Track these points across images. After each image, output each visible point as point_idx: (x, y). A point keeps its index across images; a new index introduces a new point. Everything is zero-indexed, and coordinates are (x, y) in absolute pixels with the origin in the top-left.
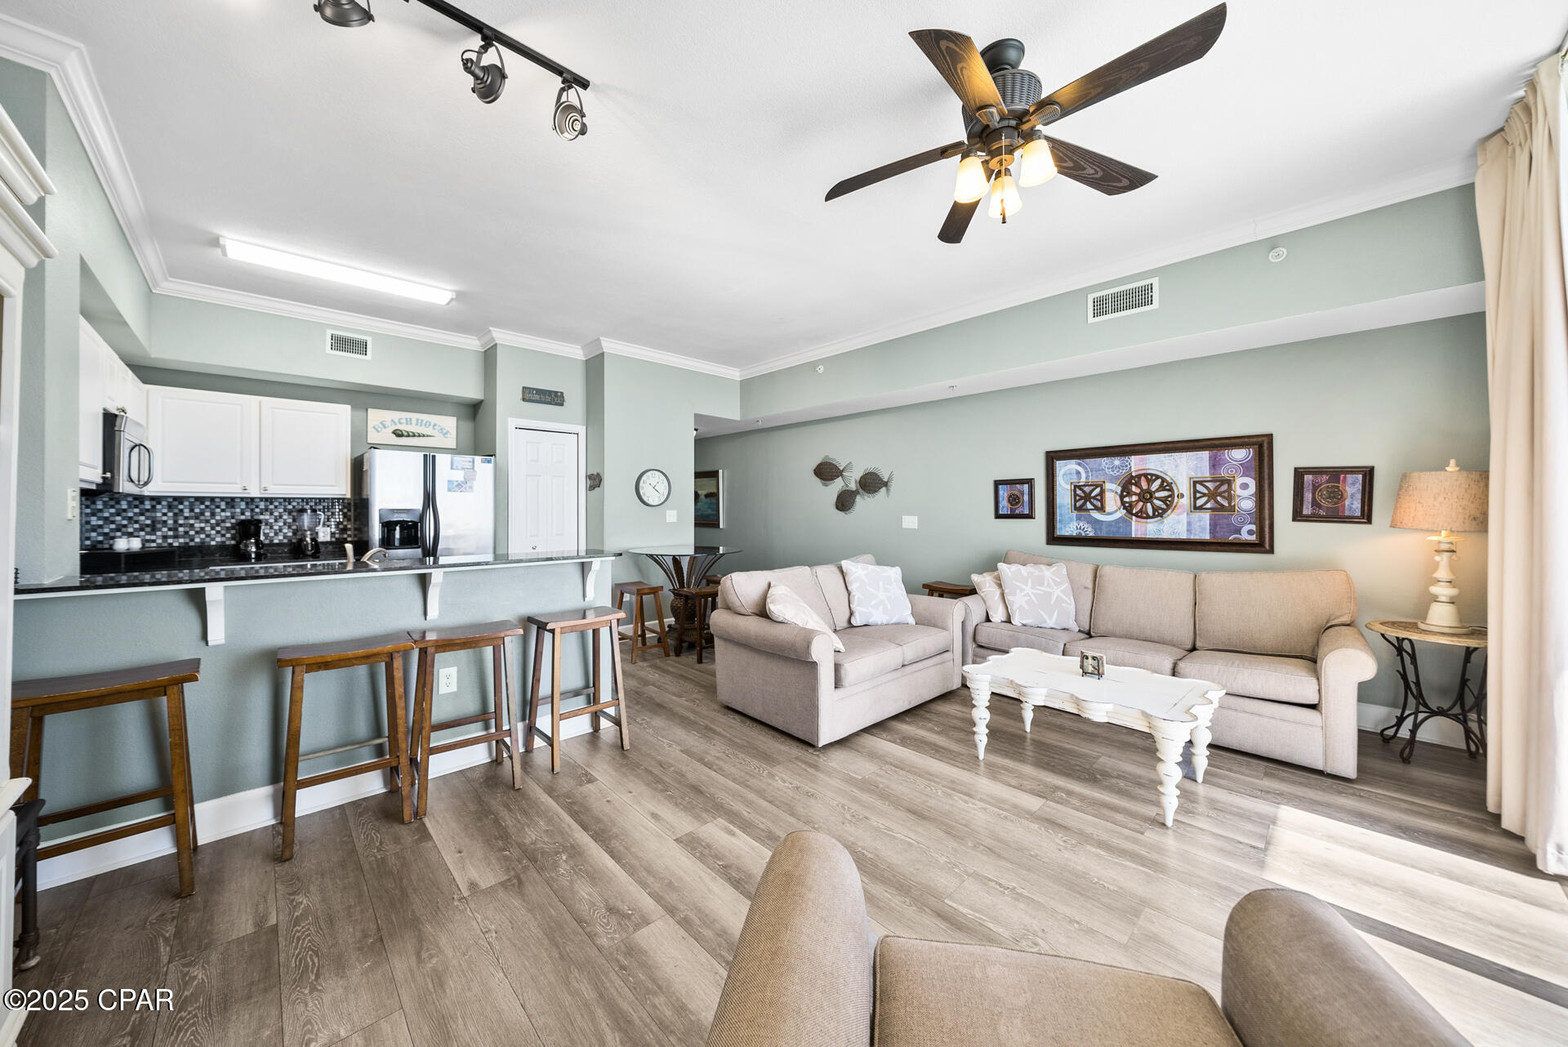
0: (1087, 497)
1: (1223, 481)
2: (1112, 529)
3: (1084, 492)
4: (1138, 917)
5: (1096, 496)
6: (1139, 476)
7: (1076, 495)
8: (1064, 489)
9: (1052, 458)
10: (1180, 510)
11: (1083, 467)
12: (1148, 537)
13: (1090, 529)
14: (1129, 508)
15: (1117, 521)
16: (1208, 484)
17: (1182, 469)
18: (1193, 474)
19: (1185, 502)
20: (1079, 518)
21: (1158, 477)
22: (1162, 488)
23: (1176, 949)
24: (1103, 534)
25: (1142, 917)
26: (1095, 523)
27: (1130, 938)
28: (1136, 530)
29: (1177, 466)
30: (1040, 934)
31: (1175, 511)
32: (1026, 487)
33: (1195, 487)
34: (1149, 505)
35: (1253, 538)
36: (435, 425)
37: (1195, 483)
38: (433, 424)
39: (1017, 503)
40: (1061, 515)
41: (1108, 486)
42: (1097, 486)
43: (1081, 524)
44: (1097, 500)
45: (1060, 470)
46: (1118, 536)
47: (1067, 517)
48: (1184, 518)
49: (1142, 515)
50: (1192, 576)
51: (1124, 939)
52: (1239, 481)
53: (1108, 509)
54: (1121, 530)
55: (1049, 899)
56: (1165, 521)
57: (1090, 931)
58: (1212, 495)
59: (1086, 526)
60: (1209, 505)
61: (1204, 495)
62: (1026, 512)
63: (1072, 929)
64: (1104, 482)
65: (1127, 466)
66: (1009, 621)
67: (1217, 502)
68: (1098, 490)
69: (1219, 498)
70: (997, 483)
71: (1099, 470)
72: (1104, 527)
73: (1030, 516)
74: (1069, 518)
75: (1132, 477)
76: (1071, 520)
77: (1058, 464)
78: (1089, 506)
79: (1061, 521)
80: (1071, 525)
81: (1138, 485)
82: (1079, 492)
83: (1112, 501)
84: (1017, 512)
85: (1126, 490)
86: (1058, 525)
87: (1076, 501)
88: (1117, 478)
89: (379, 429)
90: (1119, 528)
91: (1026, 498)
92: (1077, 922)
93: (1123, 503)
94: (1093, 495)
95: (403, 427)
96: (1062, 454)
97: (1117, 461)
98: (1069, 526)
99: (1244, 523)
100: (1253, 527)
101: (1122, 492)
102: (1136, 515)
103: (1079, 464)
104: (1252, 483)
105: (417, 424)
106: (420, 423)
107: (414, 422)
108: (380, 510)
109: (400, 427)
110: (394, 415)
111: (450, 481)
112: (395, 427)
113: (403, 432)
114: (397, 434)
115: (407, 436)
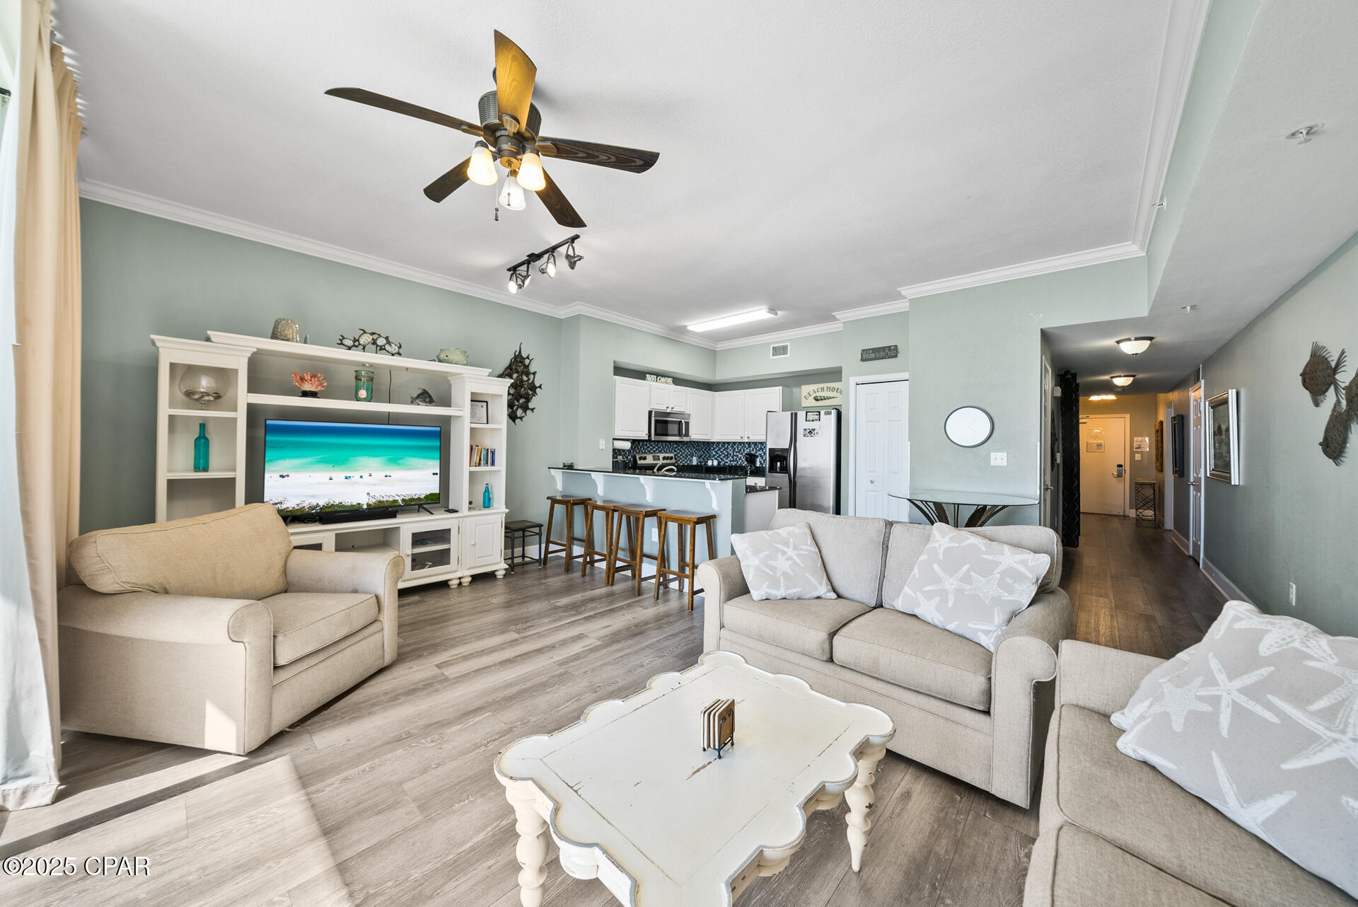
4: (419, 807)
23: (376, 814)
25: (416, 810)
27: (404, 791)
30: (439, 746)
36: (838, 389)
38: (836, 389)
51: (406, 786)
55: (466, 761)
57: (424, 771)
63: (434, 763)
89: (807, 398)
92: (436, 768)
95: (820, 394)
105: (827, 391)
106: (829, 389)
107: (825, 389)
108: (770, 449)
109: (818, 394)
110: (815, 387)
111: (805, 430)
112: (815, 395)
113: (819, 398)
114: (816, 399)
115: (821, 400)
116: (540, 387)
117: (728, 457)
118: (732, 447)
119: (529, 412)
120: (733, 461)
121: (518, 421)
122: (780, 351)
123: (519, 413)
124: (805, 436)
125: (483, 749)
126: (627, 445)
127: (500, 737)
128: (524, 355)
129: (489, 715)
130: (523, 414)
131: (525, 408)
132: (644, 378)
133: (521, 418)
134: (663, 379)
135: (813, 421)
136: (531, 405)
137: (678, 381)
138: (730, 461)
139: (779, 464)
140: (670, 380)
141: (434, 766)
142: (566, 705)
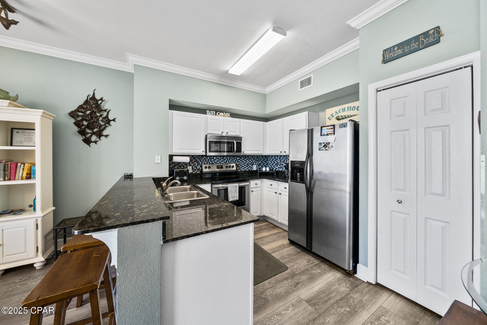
36: (358, 107)
38: (356, 107)
89: (331, 118)
105: (348, 110)
106: (350, 109)
107: (346, 109)
108: (291, 161)
109: (339, 115)
110: (337, 109)
111: (320, 144)
112: (337, 115)
113: (340, 117)
114: (338, 119)
115: (343, 119)
116: (114, 120)
117: (277, 165)
118: (280, 158)
119: (103, 138)
120: (280, 168)
121: (92, 144)
122: (306, 82)
123: (94, 138)
124: (320, 149)
126: (187, 160)
128: (98, 97)
130: (98, 139)
131: (99, 135)
132: (205, 113)
133: (96, 142)
134: (221, 114)
135: (327, 135)
136: (105, 133)
137: (234, 115)
138: (279, 168)
139: (298, 174)
140: (228, 114)
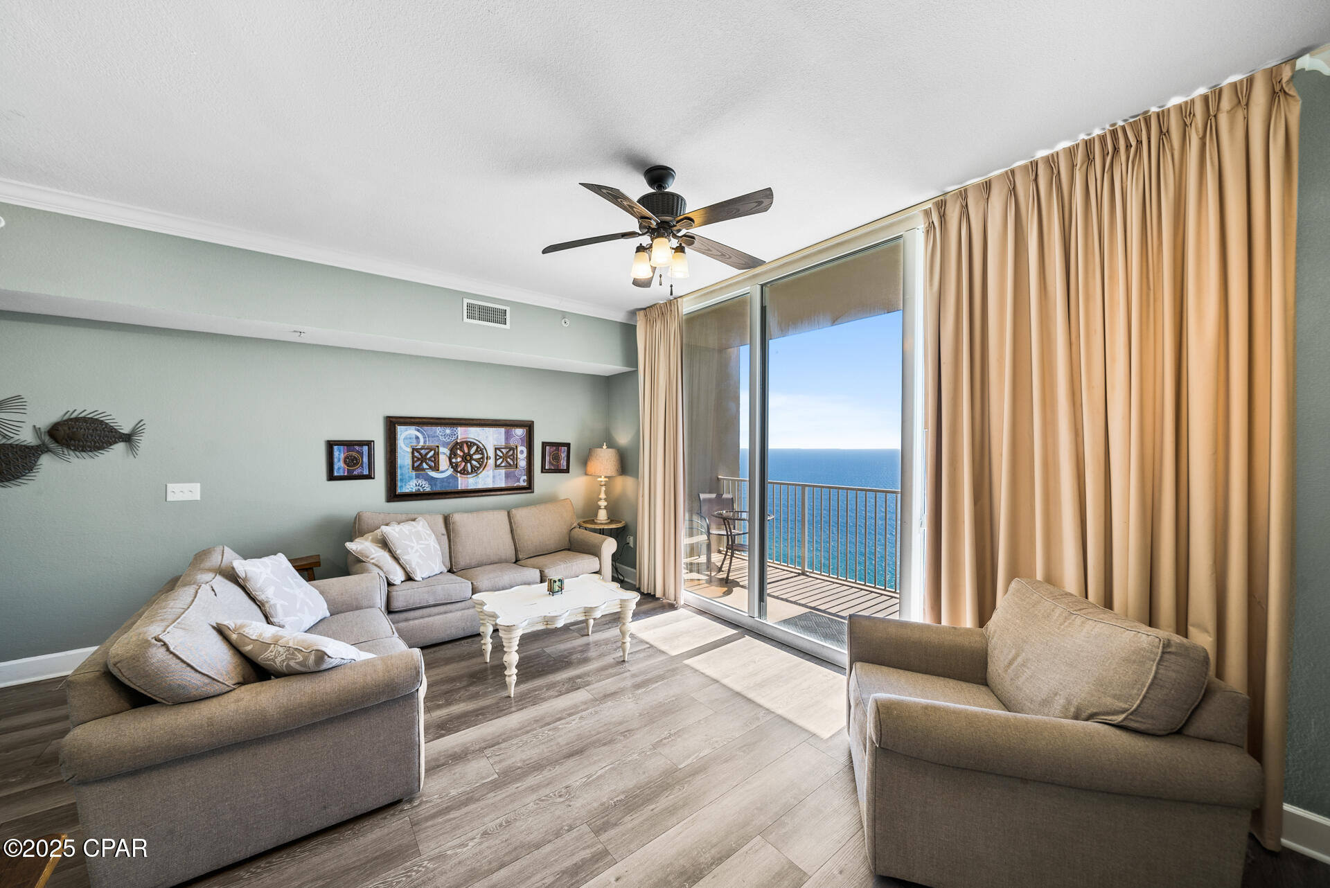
0: (423, 459)
1: (511, 449)
2: (445, 484)
3: (420, 454)
5: (431, 457)
6: (462, 443)
7: (413, 456)
8: (404, 451)
9: (392, 424)
10: (489, 468)
11: (422, 433)
12: (469, 488)
13: (427, 485)
14: (454, 467)
15: (448, 478)
16: (503, 450)
17: (490, 439)
18: (496, 443)
19: (491, 462)
20: (417, 477)
21: (475, 444)
22: (477, 452)
24: (438, 489)
26: (431, 480)
28: (461, 484)
29: (487, 437)
31: (486, 468)
32: (365, 448)
33: (496, 452)
34: (469, 464)
35: (525, 484)
37: (496, 449)
39: (355, 465)
40: (402, 474)
41: (442, 450)
42: (431, 450)
43: (420, 481)
44: (432, 461)
45: (401, 435)
46: (449, 489)
47: (407, 475)
48: (491, 473)
49: (464, 472)
50: (506, 513)
52: (520, 448)
53: (441, 468)
54: (451, 485)
56: (480, 476)
58: (505, 457)
59: (424, 483)
60: (503, 464)
61: (501, 457)
62: (366, 472)
64: (438, 447)
65: (455, 435)
66: (409, 578)
67: (507, 462)
68: (432, 453)
69: (508, 460)
70: (330, 445)
71: (434, 437)
72: (438, 483)
73: (369, 477)
74: (409, 477)
75: (457, 443)
76: (411, 478)
77: (400, 429)
78: (425, 466)
79: (401, 480)
80: (411, 483)
81: (462, 449)
82: (416, 454)
83: (444, 462)
84: (355, 473)
85: (453, 453)
86: (399, 484)
87: (413, 462)
88: (448, 444)
90: (449, 483)
91: (365, 459)
93: (451, 463)
94: (428, 456)
96: (402, 420)
97: (448, 431)
98: (409, 485)
99: (521, 475)
100: (525, 478)
101: (451, 454)
102: (460, 473)
103: (418, 431)
104: (525, 449)
125: (672, 732)
127: (661, 740)
129: (680, 764)
141: (702, 722)
142: (603, 771)
